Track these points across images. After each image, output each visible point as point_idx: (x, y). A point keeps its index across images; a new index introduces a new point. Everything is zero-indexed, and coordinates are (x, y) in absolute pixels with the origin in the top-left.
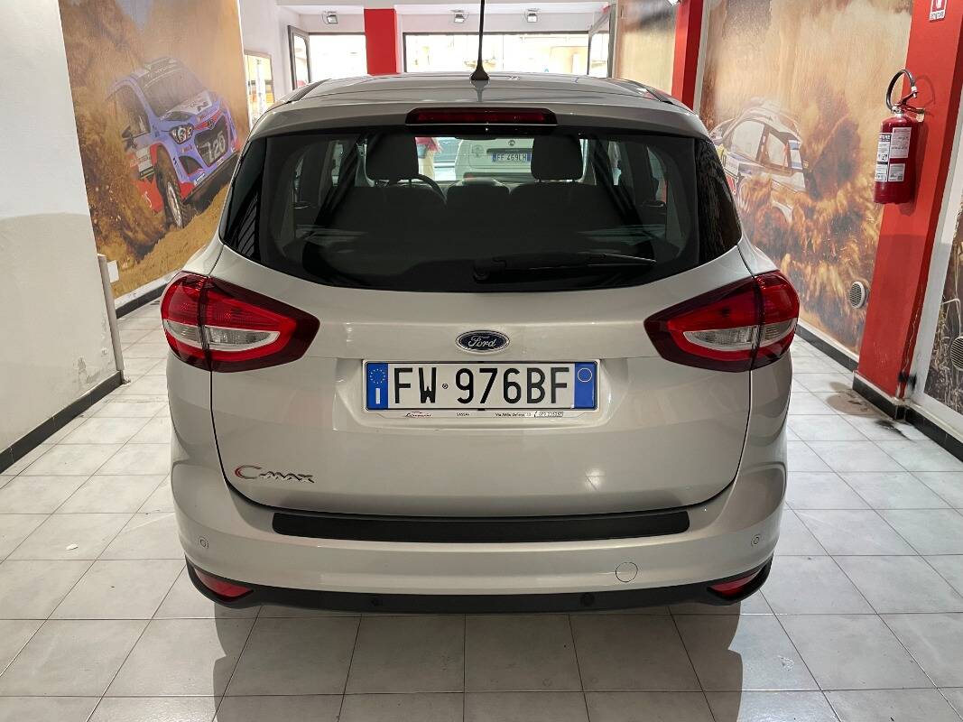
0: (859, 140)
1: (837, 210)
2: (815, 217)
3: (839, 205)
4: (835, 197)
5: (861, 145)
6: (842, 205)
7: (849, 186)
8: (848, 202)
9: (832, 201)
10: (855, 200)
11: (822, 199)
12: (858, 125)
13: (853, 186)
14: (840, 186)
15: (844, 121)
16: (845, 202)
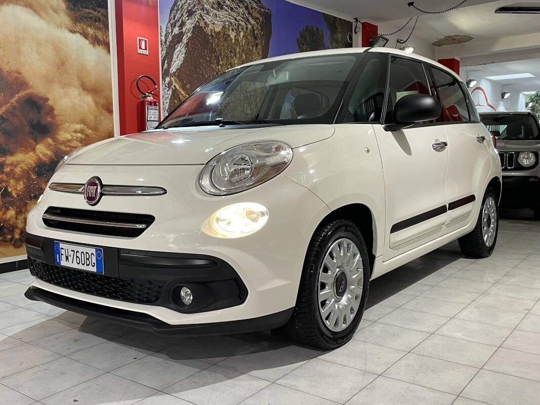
0: (52, 109)
1: (40, 159)
2: (7, 169)
3: (41, 155)
4: (34, 150)
5: (56, 112)
6: (45, 155)
7: (50, 141)
8: (53, 152)
9: (31, 153)
10: (59, 149)
11: (12, 154)
12: (47, 100)
13: (55, 139)
14: (37, 142)
15: (28, 94)
16: (49, 153)
